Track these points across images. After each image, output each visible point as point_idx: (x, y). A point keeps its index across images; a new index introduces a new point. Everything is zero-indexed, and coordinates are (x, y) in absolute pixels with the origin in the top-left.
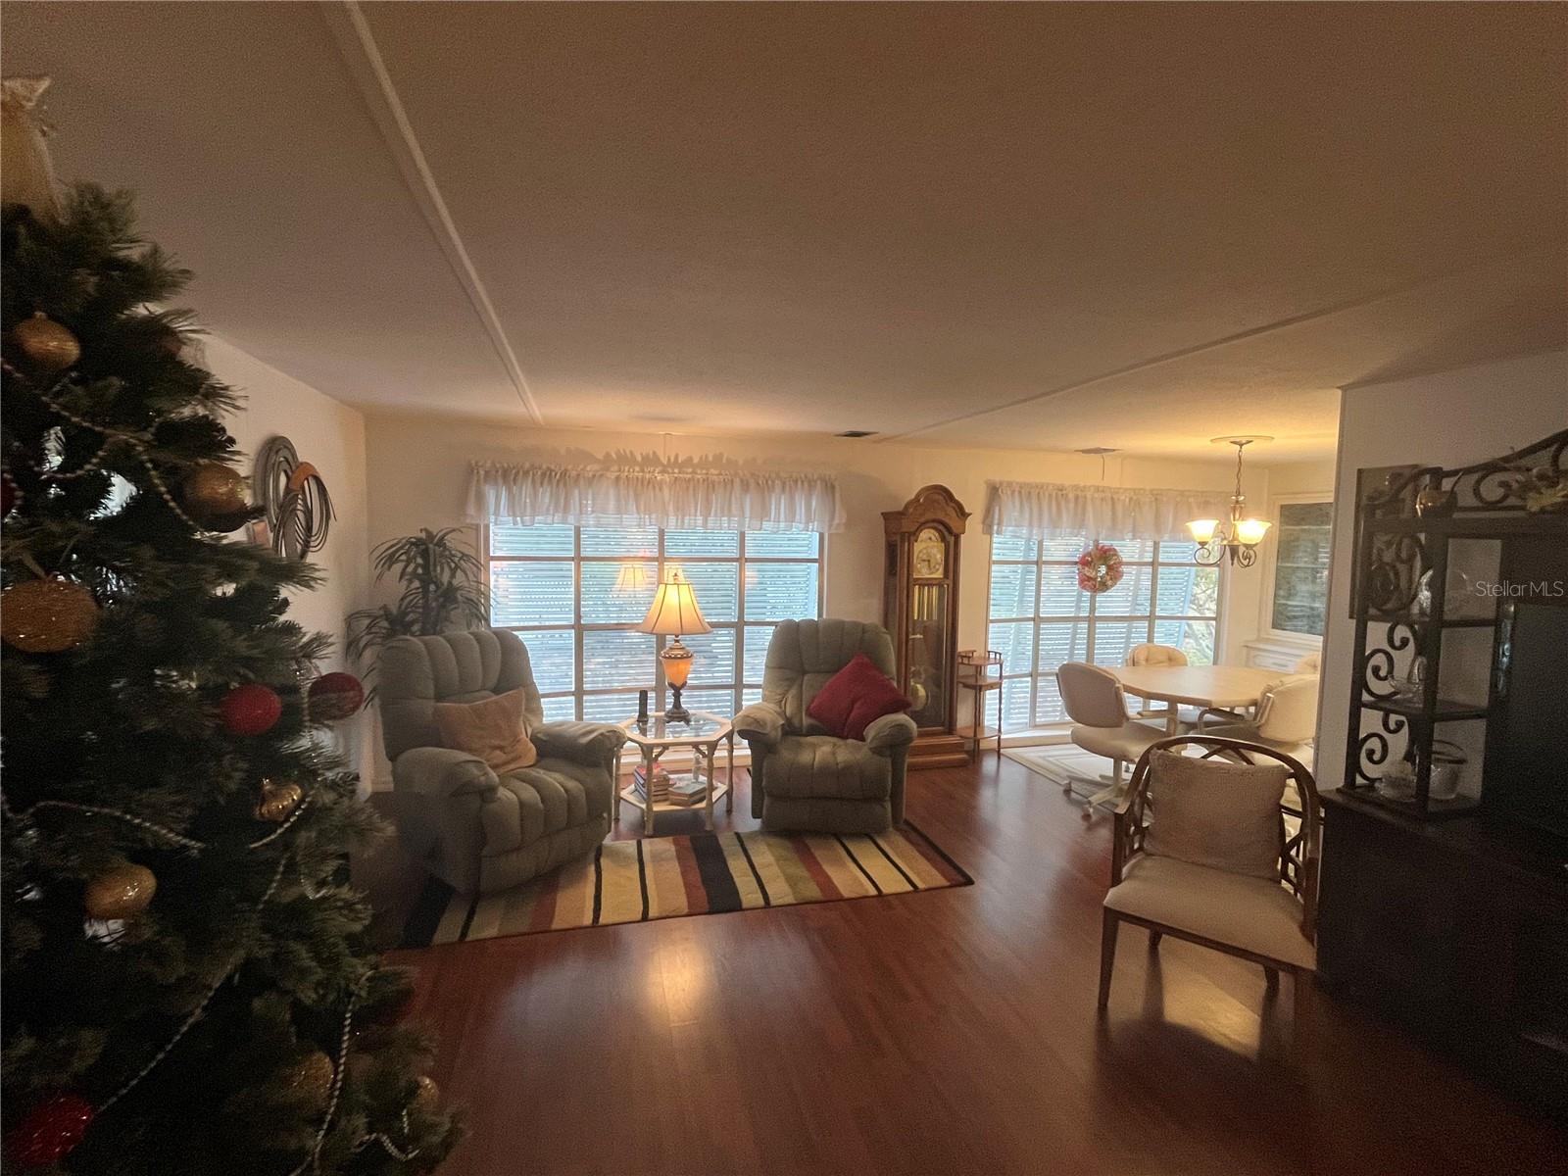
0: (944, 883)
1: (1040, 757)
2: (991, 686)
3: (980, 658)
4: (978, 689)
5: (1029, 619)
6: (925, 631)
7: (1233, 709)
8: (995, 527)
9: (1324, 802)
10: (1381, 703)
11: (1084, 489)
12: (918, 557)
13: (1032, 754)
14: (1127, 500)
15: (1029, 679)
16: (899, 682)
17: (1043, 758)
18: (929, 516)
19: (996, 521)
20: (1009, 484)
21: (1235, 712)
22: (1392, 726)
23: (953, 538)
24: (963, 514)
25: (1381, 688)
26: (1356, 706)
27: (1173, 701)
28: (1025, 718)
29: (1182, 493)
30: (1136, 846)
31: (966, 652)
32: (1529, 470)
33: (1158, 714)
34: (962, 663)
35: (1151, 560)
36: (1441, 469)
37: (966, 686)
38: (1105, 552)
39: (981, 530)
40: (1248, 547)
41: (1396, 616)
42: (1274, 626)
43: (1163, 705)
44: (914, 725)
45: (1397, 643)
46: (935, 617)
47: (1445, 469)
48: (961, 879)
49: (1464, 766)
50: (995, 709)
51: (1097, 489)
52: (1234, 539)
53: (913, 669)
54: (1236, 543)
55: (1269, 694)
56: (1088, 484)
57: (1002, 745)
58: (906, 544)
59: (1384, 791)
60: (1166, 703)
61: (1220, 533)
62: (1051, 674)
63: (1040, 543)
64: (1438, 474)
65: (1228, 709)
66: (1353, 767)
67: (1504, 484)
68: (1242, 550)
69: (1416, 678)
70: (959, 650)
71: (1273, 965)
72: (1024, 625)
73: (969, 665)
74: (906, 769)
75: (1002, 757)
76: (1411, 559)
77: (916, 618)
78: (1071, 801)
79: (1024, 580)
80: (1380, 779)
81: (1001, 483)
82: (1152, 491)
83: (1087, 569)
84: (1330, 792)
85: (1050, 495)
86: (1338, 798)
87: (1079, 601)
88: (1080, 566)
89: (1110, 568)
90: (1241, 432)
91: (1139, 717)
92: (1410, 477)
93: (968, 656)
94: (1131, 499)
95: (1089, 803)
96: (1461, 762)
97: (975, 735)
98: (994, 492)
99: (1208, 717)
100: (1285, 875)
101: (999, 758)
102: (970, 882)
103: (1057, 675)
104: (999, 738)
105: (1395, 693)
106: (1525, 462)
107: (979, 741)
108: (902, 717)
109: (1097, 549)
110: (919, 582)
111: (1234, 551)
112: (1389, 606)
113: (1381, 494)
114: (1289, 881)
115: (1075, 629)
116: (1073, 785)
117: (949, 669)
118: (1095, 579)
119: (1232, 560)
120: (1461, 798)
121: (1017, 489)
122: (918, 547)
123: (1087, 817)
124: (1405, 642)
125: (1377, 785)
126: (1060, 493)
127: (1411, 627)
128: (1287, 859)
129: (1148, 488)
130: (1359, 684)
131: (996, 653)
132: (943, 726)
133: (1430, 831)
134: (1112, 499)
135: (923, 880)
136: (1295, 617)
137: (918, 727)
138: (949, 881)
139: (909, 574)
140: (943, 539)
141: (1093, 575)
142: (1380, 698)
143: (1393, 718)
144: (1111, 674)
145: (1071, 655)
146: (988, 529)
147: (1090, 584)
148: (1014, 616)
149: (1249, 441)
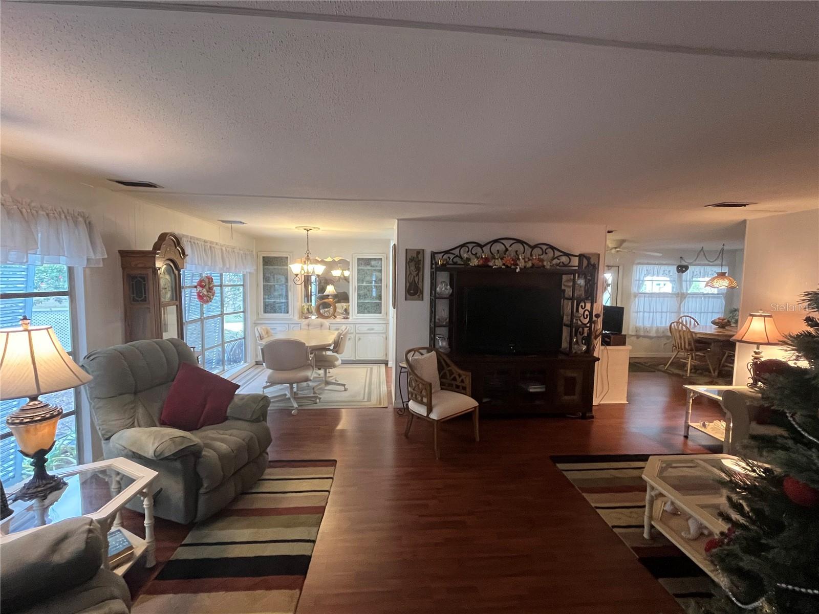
12: (161, 287)
18: (168, 255)
23: (178, 271)
24: (184, 255)
38: (209, 280)
42: (265, 312)
58: (157, 276)
140: (172, 273)
149: (310, 229)
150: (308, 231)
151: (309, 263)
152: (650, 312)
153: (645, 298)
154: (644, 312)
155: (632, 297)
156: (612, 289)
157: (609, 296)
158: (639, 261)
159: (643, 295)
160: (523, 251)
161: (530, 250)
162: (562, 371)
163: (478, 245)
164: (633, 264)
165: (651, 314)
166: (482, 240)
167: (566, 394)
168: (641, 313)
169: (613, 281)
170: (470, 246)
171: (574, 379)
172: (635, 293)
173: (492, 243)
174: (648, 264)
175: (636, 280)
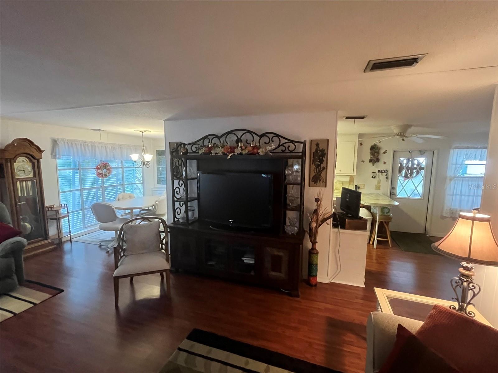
0: (49, 296)
1: (88, 238)
2: (64, 217)
3: (57, 207)
4: (58, 220)
5: (78, 190)
6: (27, 200)
7: (149, 208)
8: (58, 156)
9: (169, 227)
10: (179, 200)
11: (94, 143)
12: (17, 169)
13: (85, 238)
14: (111, 147)
15: (81, 211)
16: (14, 224)
17: (90, 238)
18: (22, 151)
19: (57, 153)
20: (62, 140)
21: (150, 209)
22: (181, 205)
23: (36, 160)
24: (40, 151)
25: (178, 196)
26: (174, 202)
27: (132, 209)
28: (81, 226)
29: (128, 146)
30: (122, 255)
31: (50, 206)
32: (199, 144)
33: (128, 214)
34: (48, 211)
35: (121, 166)
36: (185, 143)
37: (51, 219)
38: (105, 164)
39: (51, 157)
40: (147, 162)
41: (179, 179)
42: (158, 184)
43: (129, 211)
44: (25, 240)
45: (180, 185)
46: (31, 194)
47: (186, 143)
48: (59, 291)
49: (194, 211)
50: (67, 225)
51: (99, 143)
52: (144, 159)
53: (21, 217)
54: (144, 161)
55: (157, 202)
56: (96, 141)
57: (72, 238)
58: (9, 164)
59: (181, 221)
60: (130, 210)
61: (140, 158)
62: (89, 208)
63: (79, 162)
64: (185, 144)
65: (147, 208)
66: (174, 217)
67: (196, 147)
68: (146, 163)
69: (184, 193)
70: (46, 206)
71: (162, 272)
72: (76, 192)
73: (52, 210)
74: (23, 259)
75: (72, 242)
76: (181, 165)
77: (20, 195)
78: (102, 249)
79: (74, 175)
80: (180, 218)
81: (58, 139)
82: (119, 144)
83: (99, 170)
84: (170, 224)
85: (81, 145)
86: (172, 225)
87: (98, 182)
88: (96, 170)
89: (107, 170)
90: (142, 129)
91: (121, 216)
92: (180, 145)
93: (51, 208)
94: (112, 147)
95: (108, 247)
96: (194, 210)
97: (59, 236)
98: (55, 142)
99: (142, 212)
100: (162, 248)
101: (71, 242)
102: (62, 291)
103: (91, 208)
104: (70, 235)
105: (181, 197)
106: (198, 143)
107: (61, 239)
108: (18, 239)
109: (102, 163)
110: (20, 180)
111: (144, 163)
112: (178, 177)
113: (174, 148)
114: (163, 249)
115: (97, 191)
116: (102, 243)
117: (41, 213)
118: (102, 174)
119: (144, 166)
120: (195, 218)
121: (66, 142)
122: (16, 165)
123: (108, 252)
124: (182, 184)
125: (179, 220)
126: (85, 144)
127: (183, 181)
128: (162, 244)
129: (117, 143)
130: (174, 196)
131: (64, 204)
132: (42, 237)
133: (190, 227)
134: (105, 146)
135: (38, 300)
136: (163, 181)
137: (27, 241)
138: (51, 295)
139: (13, 177)
140: (31, 161)
141: (101, 172)
142: (178, 199)
143: (181, 203)
144: (110, 205)
145: (97, 200)
146: (54, 157)
147: (101, 175)
148: (71, 189)
149: (145, 132)
150: (143, 133)
151: (144, 153)
152: (469, 196)
153: (464, 182)
154: (461, 195)
155: (448, 181)
156: (426, 173)
157: (422, 178)
158: (457, 145)
159: (462, 178)
160: (252, 140)
161: (258, 138)
162: (269, 249)
163: (216, 136)
164: (450, 148)
165: (471, 198)
166: (220, 132)
167: (273, 270)
168: (458, 197)
169: (427, 165)
170: (211, 137)
171: (280, 258)
172: (450, 176)
173: (226, 135)
174: (468, 148)
175: (453, 164)
